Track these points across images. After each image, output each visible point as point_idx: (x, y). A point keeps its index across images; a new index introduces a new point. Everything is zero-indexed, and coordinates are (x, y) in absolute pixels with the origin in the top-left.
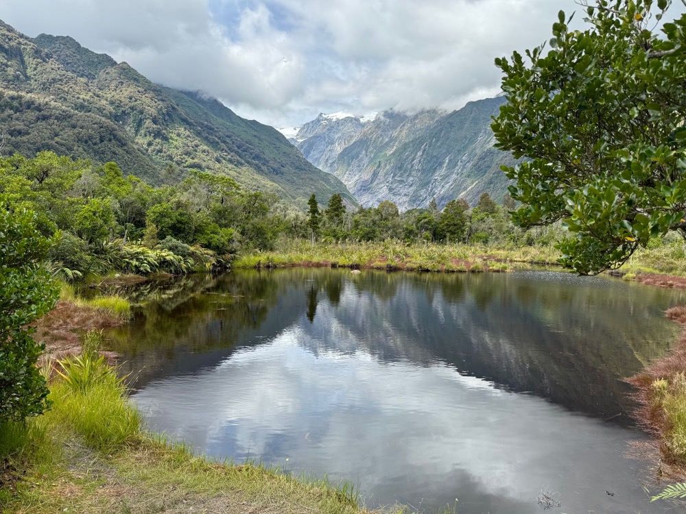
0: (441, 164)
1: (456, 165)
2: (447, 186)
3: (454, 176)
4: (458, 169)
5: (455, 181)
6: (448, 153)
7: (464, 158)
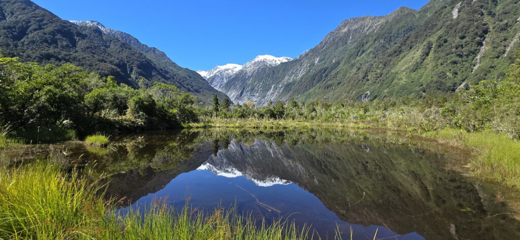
0: (270, 88)
1: (277, 89)
2: (273, 97)
3: (276, 93)
4: (278, 90)
5: (276, 95)
6: (273, 83)
7: (280, 86)
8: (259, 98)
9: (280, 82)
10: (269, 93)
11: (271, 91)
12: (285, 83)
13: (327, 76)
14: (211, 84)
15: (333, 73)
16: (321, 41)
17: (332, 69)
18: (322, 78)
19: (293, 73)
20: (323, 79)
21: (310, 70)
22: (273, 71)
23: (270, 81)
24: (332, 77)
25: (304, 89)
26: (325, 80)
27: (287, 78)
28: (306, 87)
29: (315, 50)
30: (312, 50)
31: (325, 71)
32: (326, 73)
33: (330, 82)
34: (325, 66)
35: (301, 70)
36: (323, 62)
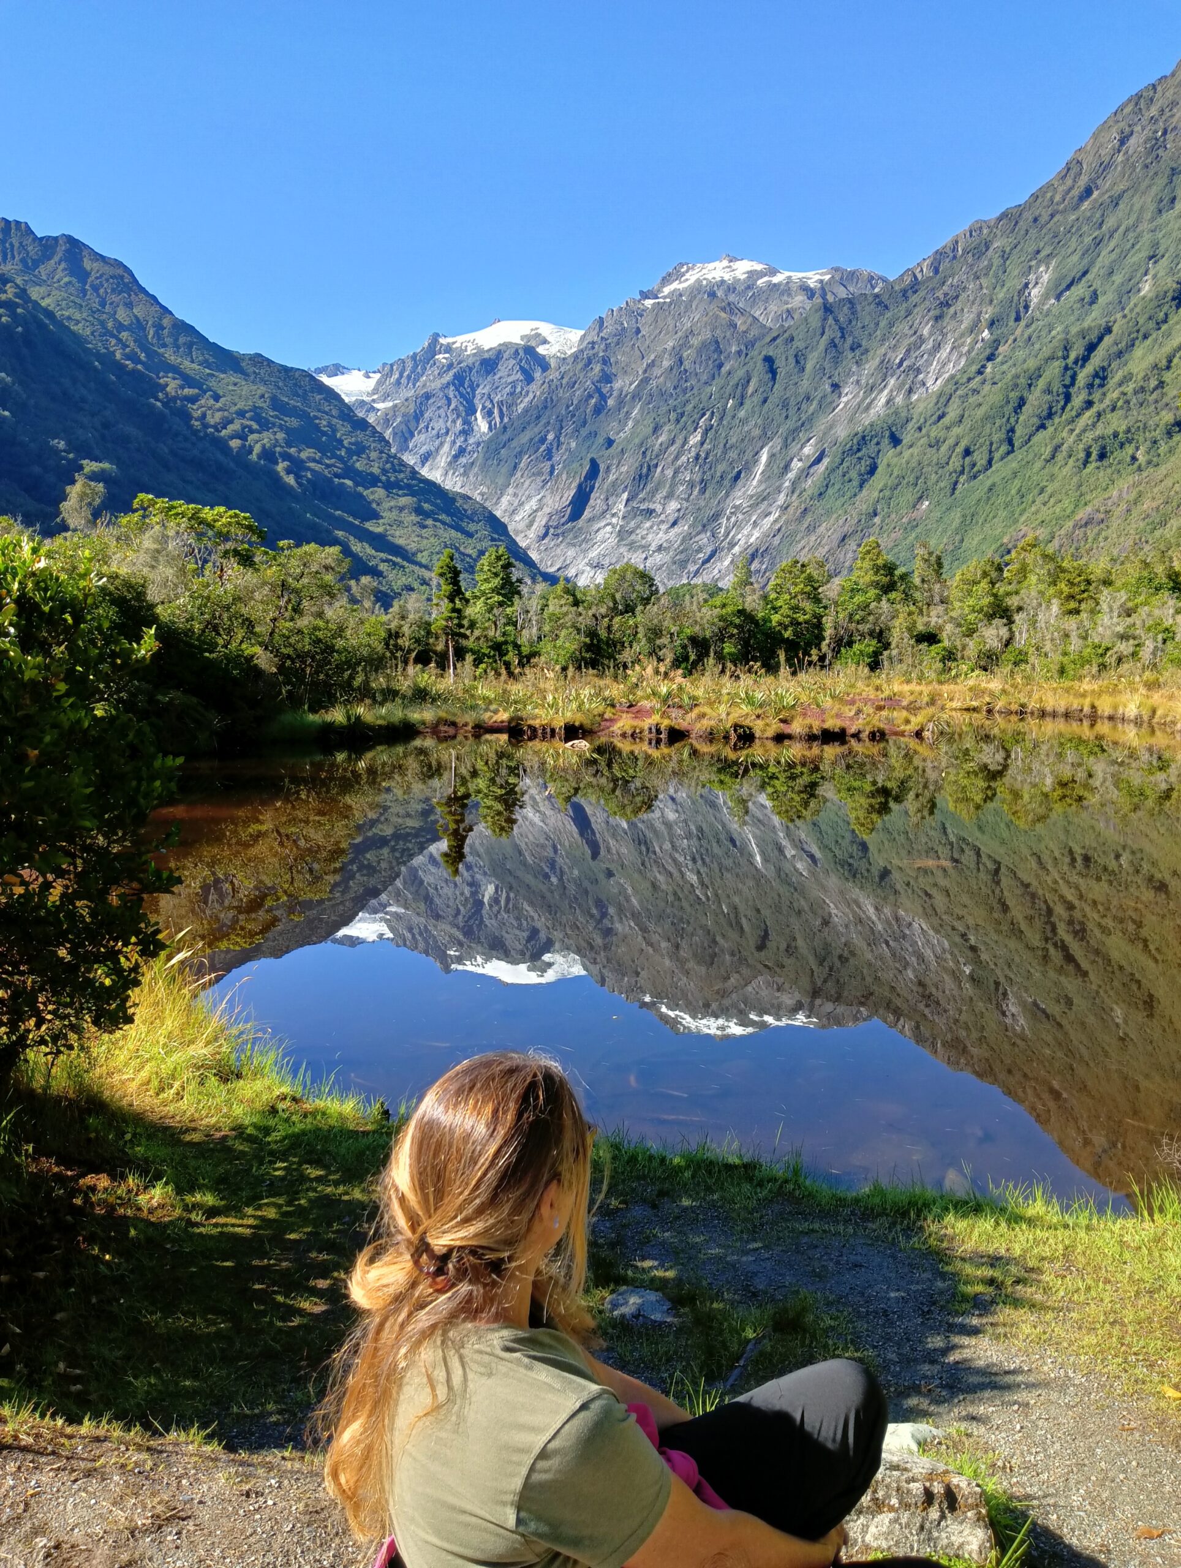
1: (787, 469)
2: (766, 523)
3: (783, 495)
4: (794, 475)
6: (765, 438)
7: (808, 450)
8: (683, 528)
9: (805, 425)
10: (739, 497)
11: (754, 483)
12: (842, 432)
13: (1101, 376)
14: (404, 448)
15: (1140, 361)
16: (1068, 156)
17: (1138, 336)
18: (1068, 398)
19: (885, 369)
20: (1077, 401)
21: (996, 343)
22: (769, 360)
23: (744, 422)
24: (1130, 388)
25: (955, 463)
26: (1089, 404)
27: (848, 396)
28: (967, 452)
29: (1028, 216)
30: (1010, 218)
31: (1091, 348)
32: (1097, 359)
33: (1117, 423)
34: (1094, 318)
35: (937, 347)
36: (1079, 290)
